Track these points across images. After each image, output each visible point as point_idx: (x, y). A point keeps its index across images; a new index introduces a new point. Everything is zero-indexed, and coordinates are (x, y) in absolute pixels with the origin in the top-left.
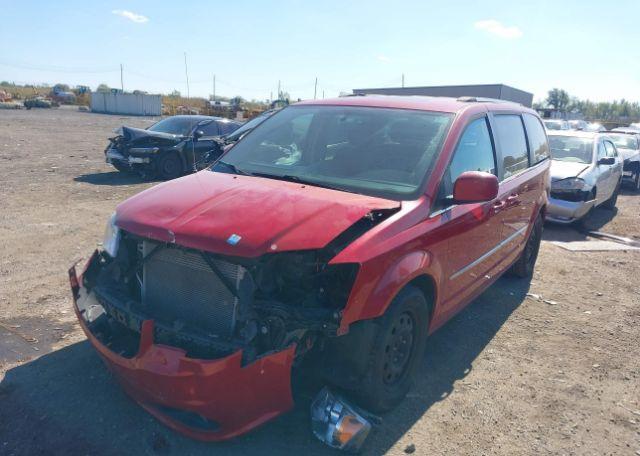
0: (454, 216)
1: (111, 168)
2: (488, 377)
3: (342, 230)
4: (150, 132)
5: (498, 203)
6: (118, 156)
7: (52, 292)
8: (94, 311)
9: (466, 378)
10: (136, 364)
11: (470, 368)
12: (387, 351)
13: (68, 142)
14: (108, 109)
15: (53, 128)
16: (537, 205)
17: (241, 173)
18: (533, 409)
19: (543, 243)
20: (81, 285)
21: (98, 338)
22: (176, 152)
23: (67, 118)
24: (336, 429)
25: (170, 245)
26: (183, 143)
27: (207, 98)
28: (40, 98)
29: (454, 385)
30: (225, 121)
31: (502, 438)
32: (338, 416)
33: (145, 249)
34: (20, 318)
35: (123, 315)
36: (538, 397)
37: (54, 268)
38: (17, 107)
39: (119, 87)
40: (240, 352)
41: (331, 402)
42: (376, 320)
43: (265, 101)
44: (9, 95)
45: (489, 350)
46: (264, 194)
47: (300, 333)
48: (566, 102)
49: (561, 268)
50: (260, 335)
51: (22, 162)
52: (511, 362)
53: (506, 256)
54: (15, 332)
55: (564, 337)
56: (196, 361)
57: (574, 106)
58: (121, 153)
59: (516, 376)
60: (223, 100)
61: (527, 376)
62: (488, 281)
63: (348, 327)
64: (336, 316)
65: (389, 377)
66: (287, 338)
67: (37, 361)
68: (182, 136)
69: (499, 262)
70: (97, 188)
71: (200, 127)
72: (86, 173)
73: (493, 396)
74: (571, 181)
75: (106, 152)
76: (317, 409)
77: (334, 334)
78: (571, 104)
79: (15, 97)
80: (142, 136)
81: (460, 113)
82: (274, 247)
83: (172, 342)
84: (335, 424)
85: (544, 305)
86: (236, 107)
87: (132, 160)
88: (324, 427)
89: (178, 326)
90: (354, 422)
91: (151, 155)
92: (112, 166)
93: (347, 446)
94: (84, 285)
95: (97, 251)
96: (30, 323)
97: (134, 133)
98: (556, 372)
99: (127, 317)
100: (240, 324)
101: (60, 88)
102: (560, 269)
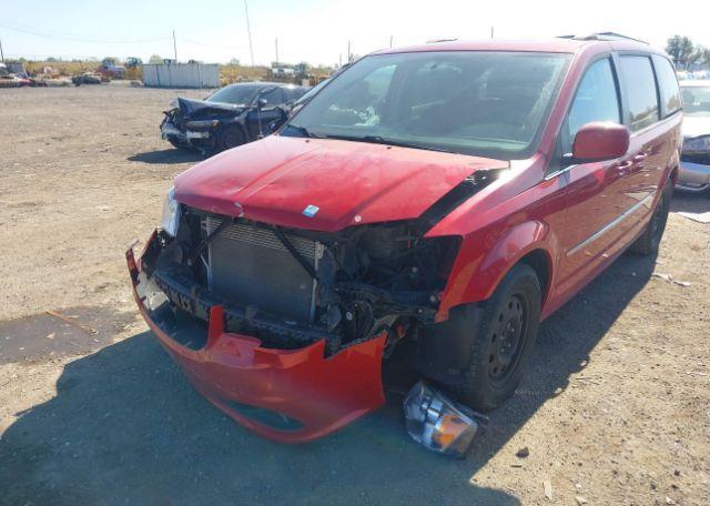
0: (572, 179)
1: (167, 145)
2: (611, 370)
3: (440, 196)
4: (208, 103)
5: (624, 163)
6: (175, 132)
7: (111, 280)
8: (156, 299)
9: (584, 371)
10: (205, 356)
11: (588, 359)
12: (493, 341)
13: (121, 119)
14: (162, 82)
15: (103, 105)
16: (667, 168)
17: (314, 136)
18: (669, 407)
19: (671, 215)
20: (140, 269)
21: (161, 328)
22: (237, 124)
23: (118, 93)
24: (435, 430)
25: (237, 220)
26: (244, 115)
27: (270, 66)
28: (89, 73)
29: (570, 379)
30: (291, 87)
31: (633, 442)
32: (436, 415)
33: (209, 226)
34: (78, 308)
35: (188, 302)
36: (674, 393)
37: (112, 253)
38: (65, 84)
39: (173, 58)
40: (323, 341)
41: (428, 398)
42: (481, 304)
43: (333, 67)
44: (56, 72)
45: (610, 338)
46: (343, 158)
47: (390, 320)
48: (690, 51)
49: (693, 243)
50: (344, 322)
51: (74, 142)
52: (638, 351)
53: (626, 231)
54: (73, 324)
55: (702, 324)
56: (274, 351)
57: (698, 56)
58: (178, 127)
59: (646, 368)
60: (286, 67)
61: (660, 369)
62: (606, 260)
63: (447, 313)
64: (433, 299)
65: (495, 370)
66: (376, 325)
67: (98, 354)
68: (243, 106)
69: (619, 239)
70: (154, 167)
71: (263, 95)
72: (140, 151)
73: (619, 392)
74: (705, 140)
75: (161, 127)
76: (410, 405)
77: (433, 320)
78: (695, 53)
79: (63, 74)
80: (200, 107)
81: (579, 52)
82: (358, 219)
83: (245, 331)
84: (434, 424)
85: (676, 287)
86: (302, 74)
87: (190, 135)
88: (420, 427)
89: (250, 312)
90: (457, 421)
91: (210, 129)
92: (169, 143)
93: (448, 449)
94: (143, 269)
95: (156, 232)
96: (89, 313)
97: (190, 104)
98: (694, 364)
99: (192, 302)
100: (320, 311)
101: (109, 61)
102: (692, 245)
